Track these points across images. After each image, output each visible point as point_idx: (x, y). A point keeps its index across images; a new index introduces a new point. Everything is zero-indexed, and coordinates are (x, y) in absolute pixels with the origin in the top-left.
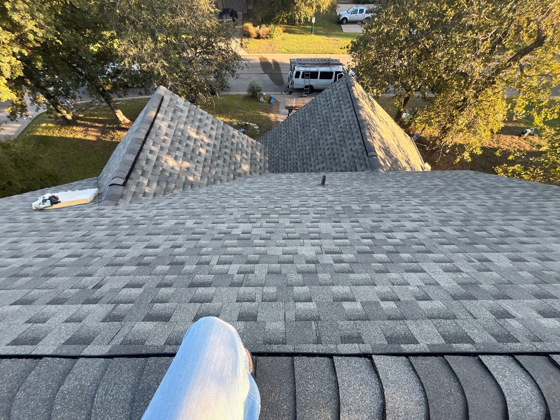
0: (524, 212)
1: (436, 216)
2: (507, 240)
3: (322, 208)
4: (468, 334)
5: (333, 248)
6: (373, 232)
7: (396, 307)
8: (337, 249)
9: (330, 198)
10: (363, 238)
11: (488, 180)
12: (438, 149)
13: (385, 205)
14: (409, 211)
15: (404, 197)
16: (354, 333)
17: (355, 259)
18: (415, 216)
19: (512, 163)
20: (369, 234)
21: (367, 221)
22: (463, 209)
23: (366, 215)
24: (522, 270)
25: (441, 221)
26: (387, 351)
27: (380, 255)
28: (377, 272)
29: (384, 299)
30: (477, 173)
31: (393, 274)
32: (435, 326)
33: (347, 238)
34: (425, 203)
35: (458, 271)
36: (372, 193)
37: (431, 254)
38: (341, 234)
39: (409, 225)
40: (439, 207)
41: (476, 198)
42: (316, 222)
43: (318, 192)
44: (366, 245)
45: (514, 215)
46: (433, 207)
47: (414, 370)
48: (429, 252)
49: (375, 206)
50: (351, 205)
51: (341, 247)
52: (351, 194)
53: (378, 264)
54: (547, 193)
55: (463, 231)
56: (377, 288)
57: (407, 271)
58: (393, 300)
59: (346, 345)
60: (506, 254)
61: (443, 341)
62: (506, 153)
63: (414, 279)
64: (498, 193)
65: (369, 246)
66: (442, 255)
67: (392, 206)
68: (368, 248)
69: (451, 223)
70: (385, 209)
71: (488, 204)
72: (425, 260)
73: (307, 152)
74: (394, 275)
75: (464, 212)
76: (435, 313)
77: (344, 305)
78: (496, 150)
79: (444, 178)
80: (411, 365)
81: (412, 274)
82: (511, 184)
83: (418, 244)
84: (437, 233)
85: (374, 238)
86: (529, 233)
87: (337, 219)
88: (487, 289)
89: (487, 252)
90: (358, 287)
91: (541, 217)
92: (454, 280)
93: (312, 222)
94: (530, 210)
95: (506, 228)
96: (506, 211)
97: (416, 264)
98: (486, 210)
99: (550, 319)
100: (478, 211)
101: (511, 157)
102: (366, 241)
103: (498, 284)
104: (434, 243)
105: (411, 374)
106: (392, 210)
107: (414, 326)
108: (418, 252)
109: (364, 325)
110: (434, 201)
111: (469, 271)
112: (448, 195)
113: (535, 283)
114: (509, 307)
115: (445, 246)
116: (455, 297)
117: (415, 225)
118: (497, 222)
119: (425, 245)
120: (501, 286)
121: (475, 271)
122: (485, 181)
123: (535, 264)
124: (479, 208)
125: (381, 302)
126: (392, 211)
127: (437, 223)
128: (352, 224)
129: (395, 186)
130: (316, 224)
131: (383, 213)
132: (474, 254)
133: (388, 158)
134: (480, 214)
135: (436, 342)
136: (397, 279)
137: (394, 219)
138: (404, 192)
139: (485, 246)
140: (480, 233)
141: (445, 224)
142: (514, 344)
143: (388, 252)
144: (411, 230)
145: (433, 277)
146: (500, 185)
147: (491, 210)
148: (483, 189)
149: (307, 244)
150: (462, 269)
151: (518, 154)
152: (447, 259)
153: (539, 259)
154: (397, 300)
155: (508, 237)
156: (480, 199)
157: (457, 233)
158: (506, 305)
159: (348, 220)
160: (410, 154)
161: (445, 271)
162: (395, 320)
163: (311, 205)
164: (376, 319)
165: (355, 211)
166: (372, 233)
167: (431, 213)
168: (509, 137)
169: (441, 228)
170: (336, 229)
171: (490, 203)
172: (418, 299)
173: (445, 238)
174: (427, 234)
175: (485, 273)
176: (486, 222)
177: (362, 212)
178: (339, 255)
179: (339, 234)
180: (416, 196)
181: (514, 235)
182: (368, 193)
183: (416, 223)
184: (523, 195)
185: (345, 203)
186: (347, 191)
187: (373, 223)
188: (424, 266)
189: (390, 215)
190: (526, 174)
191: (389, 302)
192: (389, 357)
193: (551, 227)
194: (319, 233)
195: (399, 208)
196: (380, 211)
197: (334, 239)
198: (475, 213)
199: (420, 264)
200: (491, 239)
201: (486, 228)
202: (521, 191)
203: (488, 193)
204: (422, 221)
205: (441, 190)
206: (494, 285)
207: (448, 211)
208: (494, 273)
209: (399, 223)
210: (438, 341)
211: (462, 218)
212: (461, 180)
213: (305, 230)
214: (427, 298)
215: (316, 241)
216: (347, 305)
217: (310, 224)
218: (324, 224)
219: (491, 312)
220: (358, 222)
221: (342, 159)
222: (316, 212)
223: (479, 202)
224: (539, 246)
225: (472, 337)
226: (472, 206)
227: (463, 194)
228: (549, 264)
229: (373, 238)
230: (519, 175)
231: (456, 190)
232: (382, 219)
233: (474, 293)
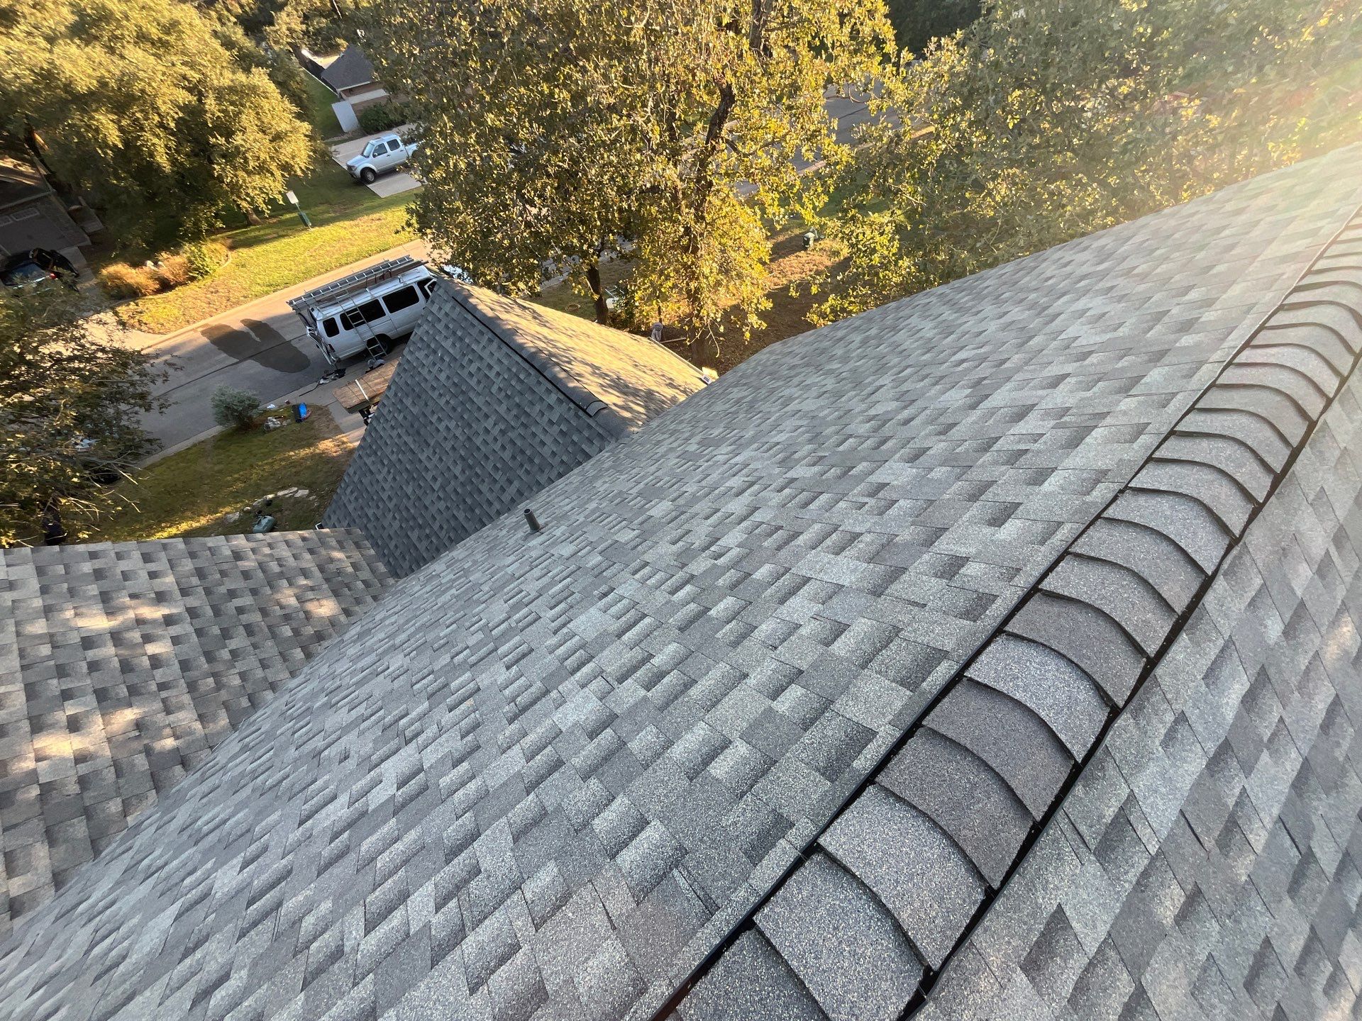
0: (881, 369)
1: (769, 459)
2: (887, 430)
3: (560, 585)
4: (931, 644)
5: (629, 657)
6: (684, 565)
7: (804, 691)
8: (637, 653)
9: (567, 550)
10: (673, 592)
11: (806, 345)
12: (705, 333)
13: (675, 495)
14: (724, 479)
15: (700, 456)
16: (765, 818)
17: (683, 650)
18: (736, 482)
19: (822, 297)
20: (680, 575)
21: (664, 550)
22: (801, 418)
23: (655, 539)
24: (932, 470)
25: (782, 463)
26: (839, 802)
27: (721, 606)
28: (735, 644)
29: (775, 695)
30: (785, 343)
31: (764, 627)
32: (880, 672)
33: (644, 616)
34: (739, 445)
35: (855, 537)
36: (641, 485)
37: (801, 538)
38: (628, 615)
39: (737, 506)
40: (765, 440)
41: (808, 387)
42: (564, 625)
43: (534, 554)
44: (688, 603)
45: (870, 383)
46: (755, 445)
47: (899, 799)
48: (796, 535)
49: (660, 509)
50: (615, 538)
51: (642, 645)
52: (605, 515)
53: (728, 627)
54: (889, 321)
55: (821, 458)
56: (752, 681)
57: (782, 601)
58: (791, 682)
59: (764, 862)
60: (898, 455)
61: (908, 693)
62: (804, 286)
63: (800, 607)
64: (831, 359)
65: (693, 600)
66: (817, 527)
67: (691, 488)
68: (692, 606)
69: (796, 456)
70: (681, 501)
71: (829, 387)
72: (798, 556)
73: (461, 479)
74: (766, 628)
75: (805, 422)
76: (868, 648)
77: (712, 771)
78: (787, 288)
79: (744, 381)
80: (889, 793)
81: (794, 602)
82: (840, 334)
83: (770, 535)
84: (787, 491)
85: (693, 576)
86: (906, 400)
87: (604, 588)
88: (909, 538)
89: (872, 472)
90: (719, 706)
91: (904, 364)
92: (858, 559)
93: (555, 633)
94: (884, 361)
95: (872, 412)
96: (858, 384)
97: (787, 576)
98: (832, 399)
99: (1007, 525)
100: (822, 408)
101: (814, 290)
102: (681, 594)
103: (917, 517)
104: (793, 514)
105: (900, 812)
106: (694, 495)
107: (851, 703)
108: (779, 548)
109: (771, 782)
110: (751, 433)
111: (868, 525)
112: (765, 407)
113: (958, 478)
114: (952, 546)
115: (811, 507)
116: (877, 592)
117: (746, 498)
118: (857, 410)
119: (781, 528)
120: (921, 518)
121: (876, 518)
122: (803, 350)
123: (939, 447)
124: (822, 402)
125: (774, 704)
126: (695, 499)
127: (777, 470)
128: (637, 576)
129: (675, 445)
130: (565, 630)
131: (683, 513)
132: (859, 488)
133: (631, 398)
134: (826, 412)
135: (898, 705)
136: (774, 630)
137: (708, 511)
138: (696, 447)
139: (865, 464)
140: (846, 444)
141: (790, 465)
142: (994, 606)
143: (734, 586)
144: (745, 513)
145: (826, 578)
146: (826, 344)
147: (838, 395)
148: (807, 365)
149: (570, 691)
150: (858, 530)
151: (820, 280)
152: (829, 528)
153: (940, 433)
154: (797, 675)
155: (883, 425)
156: (815, 384)
157: (816, 469)
158: (946, 545)
159: (626, 574)
160: (665, 367)
161: (837, 554)
162: (816, 719)
163: (534, 594)
164: (785, 748)
165: (629, 546)
166: (685, 569)
167: (758, 460)
168: (792, 257)
169: (788, 475)
170: (613, 610)
171: (830, 383)
172: (828, 644)
173: (803, 490)
174: (774, 502)
175: (890, 512)
176: (843, 421)
177: (644, 537)
178: (648, 666)
179: (623, 619)
180: (718, 443)
181: (890, 416)
182: (634, 491)
183: (746, 494)
184: (864, 342)
185: (602, 539)
186: (593, 511)
187: (675, 548)
188: (802, 569)
189: (697, 508)
190: (851, 302)
191: (787, 692)
192: (847, 815)
193: (924, 372)
194: (582, 647)
195: (704, 483)
196: (674, 514)
197: (619, 636)
198: (821, 415)
199: (794, 570)
200: (865, 445)
201: (848, 430)
202: (857, 338)
203: (818, 368)
204: (752, 484)
205: (751, 405)
206: (913, 523)
207: (781, 438)
208: (901, 502)
209: (719, 514)
210: (899, 701)
211: (807, 436)
212: (770, 369)
213: (551, 661)
214: (840, 629)
215: (585, 670)
216: (720, 769)
217: (553, 640)
218: (583, 618)
219: (936, 575)
220: (647, 564)
221: (546, 451)
222: (553, 602)
223: (814, 392)
224: (928, 412)
225: (938, 645)
226: (809, 405)
227: (787, 392)
228: (955, 433)
229: (691, 579)
230: (843, 310)
231: (772, 391)
232: (686, 527)
233: (896, 561)
